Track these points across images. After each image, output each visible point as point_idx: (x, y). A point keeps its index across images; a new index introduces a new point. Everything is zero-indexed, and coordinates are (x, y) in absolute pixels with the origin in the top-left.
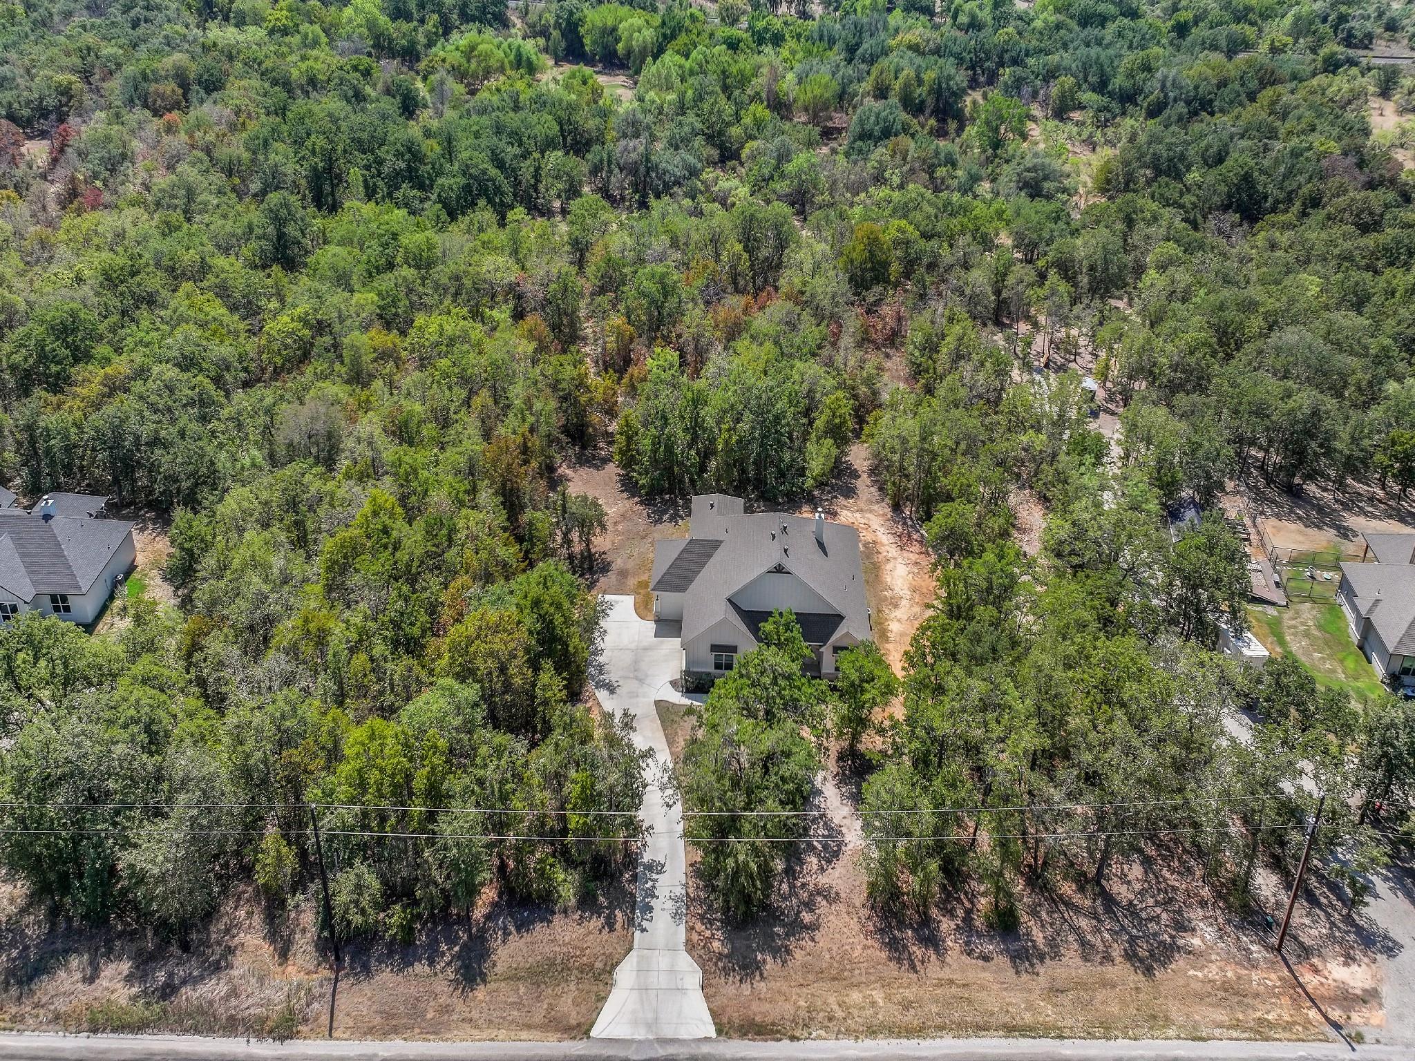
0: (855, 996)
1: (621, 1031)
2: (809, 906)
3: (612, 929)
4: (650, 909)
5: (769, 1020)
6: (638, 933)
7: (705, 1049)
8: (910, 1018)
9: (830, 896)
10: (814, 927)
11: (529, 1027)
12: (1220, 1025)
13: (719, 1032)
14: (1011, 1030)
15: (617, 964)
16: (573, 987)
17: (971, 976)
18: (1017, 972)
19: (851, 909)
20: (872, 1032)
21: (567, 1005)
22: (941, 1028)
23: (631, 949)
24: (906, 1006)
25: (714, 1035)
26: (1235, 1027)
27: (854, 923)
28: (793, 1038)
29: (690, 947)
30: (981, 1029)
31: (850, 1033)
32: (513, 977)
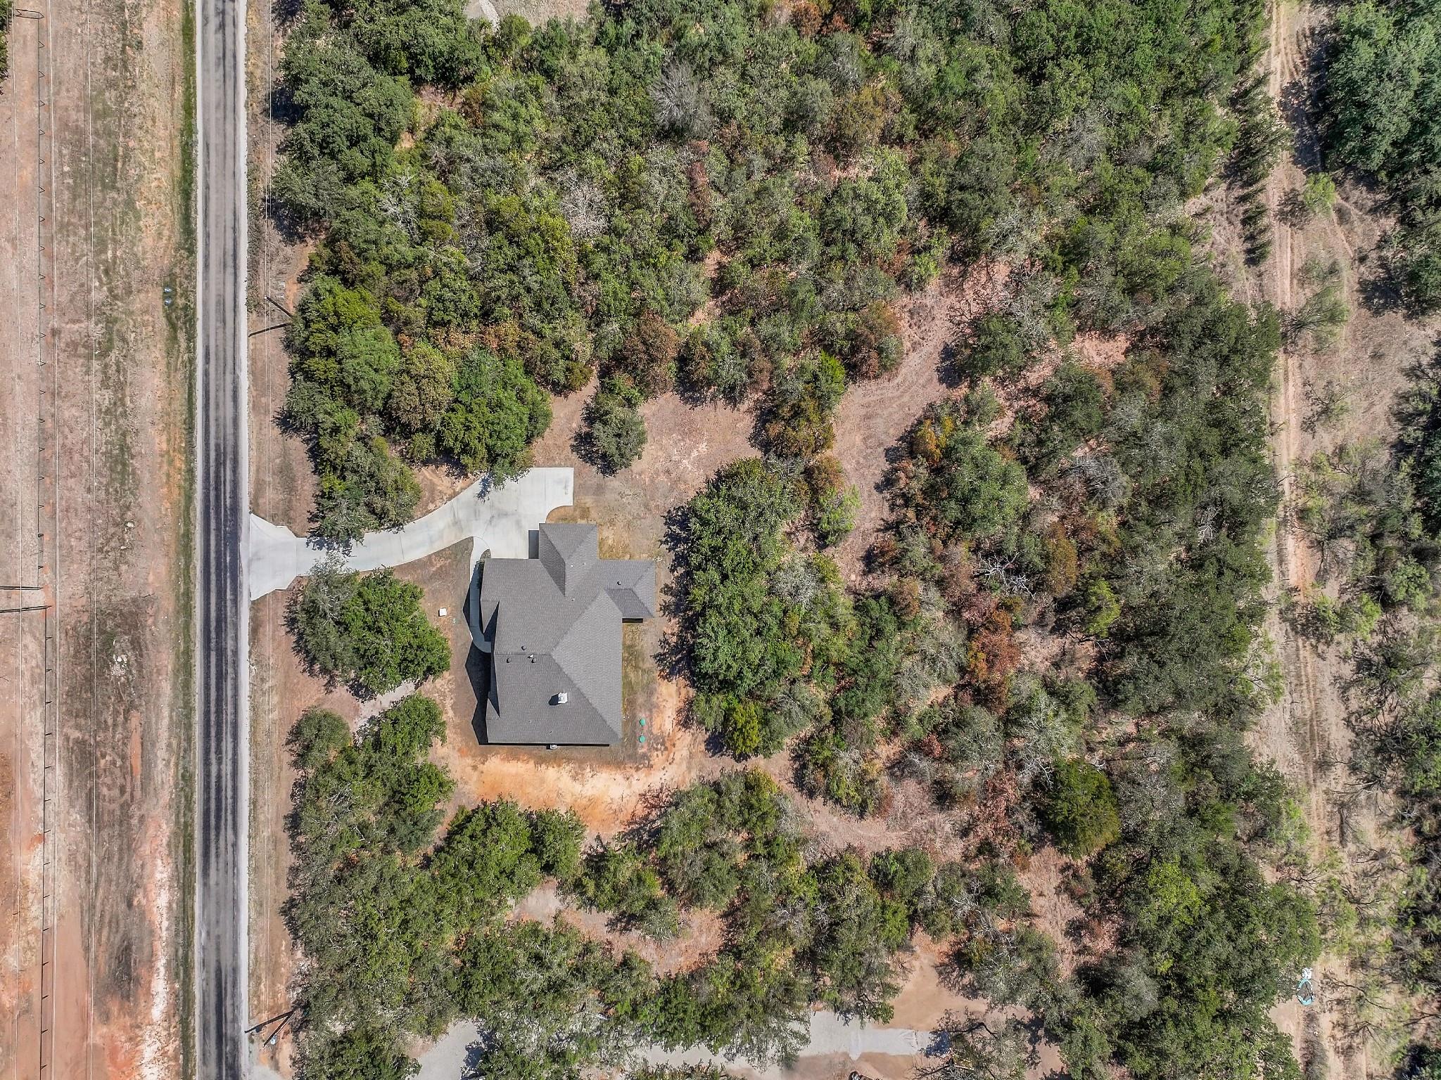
0: (275, 699)
1: (254, 535)
2: (324, 670)
3: (310, 520)
4: (320, 548)
5: (261, 636)
6: (305, 540)
7: (245, 593)
8: (261, 737)
9: (330, 686)
10: (312, 673)
11: (258, 471)
12: (257, 949)
13: (253, 602)
14: (254, 803)
15: (290, 528)
16: (281, 497)
17: (284, 783)
18: (285, 817)
19: (320, 702)
20: (254, 708)
21: (271, 496)
22: (256, 756)
23: (297, 535)
24: (269, 734)
25: (253, 599)
26: (256, 958)
27: (313, 703)
28: (250, 653)
29: (299, 579)
30: (255, 783)
31: (253, 691)
32: (285, 454)
